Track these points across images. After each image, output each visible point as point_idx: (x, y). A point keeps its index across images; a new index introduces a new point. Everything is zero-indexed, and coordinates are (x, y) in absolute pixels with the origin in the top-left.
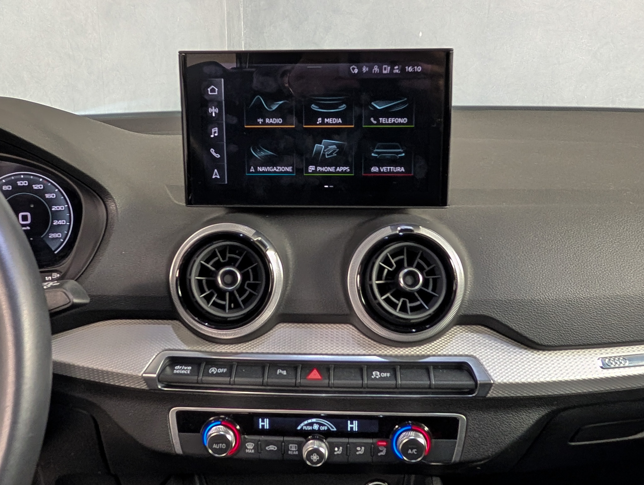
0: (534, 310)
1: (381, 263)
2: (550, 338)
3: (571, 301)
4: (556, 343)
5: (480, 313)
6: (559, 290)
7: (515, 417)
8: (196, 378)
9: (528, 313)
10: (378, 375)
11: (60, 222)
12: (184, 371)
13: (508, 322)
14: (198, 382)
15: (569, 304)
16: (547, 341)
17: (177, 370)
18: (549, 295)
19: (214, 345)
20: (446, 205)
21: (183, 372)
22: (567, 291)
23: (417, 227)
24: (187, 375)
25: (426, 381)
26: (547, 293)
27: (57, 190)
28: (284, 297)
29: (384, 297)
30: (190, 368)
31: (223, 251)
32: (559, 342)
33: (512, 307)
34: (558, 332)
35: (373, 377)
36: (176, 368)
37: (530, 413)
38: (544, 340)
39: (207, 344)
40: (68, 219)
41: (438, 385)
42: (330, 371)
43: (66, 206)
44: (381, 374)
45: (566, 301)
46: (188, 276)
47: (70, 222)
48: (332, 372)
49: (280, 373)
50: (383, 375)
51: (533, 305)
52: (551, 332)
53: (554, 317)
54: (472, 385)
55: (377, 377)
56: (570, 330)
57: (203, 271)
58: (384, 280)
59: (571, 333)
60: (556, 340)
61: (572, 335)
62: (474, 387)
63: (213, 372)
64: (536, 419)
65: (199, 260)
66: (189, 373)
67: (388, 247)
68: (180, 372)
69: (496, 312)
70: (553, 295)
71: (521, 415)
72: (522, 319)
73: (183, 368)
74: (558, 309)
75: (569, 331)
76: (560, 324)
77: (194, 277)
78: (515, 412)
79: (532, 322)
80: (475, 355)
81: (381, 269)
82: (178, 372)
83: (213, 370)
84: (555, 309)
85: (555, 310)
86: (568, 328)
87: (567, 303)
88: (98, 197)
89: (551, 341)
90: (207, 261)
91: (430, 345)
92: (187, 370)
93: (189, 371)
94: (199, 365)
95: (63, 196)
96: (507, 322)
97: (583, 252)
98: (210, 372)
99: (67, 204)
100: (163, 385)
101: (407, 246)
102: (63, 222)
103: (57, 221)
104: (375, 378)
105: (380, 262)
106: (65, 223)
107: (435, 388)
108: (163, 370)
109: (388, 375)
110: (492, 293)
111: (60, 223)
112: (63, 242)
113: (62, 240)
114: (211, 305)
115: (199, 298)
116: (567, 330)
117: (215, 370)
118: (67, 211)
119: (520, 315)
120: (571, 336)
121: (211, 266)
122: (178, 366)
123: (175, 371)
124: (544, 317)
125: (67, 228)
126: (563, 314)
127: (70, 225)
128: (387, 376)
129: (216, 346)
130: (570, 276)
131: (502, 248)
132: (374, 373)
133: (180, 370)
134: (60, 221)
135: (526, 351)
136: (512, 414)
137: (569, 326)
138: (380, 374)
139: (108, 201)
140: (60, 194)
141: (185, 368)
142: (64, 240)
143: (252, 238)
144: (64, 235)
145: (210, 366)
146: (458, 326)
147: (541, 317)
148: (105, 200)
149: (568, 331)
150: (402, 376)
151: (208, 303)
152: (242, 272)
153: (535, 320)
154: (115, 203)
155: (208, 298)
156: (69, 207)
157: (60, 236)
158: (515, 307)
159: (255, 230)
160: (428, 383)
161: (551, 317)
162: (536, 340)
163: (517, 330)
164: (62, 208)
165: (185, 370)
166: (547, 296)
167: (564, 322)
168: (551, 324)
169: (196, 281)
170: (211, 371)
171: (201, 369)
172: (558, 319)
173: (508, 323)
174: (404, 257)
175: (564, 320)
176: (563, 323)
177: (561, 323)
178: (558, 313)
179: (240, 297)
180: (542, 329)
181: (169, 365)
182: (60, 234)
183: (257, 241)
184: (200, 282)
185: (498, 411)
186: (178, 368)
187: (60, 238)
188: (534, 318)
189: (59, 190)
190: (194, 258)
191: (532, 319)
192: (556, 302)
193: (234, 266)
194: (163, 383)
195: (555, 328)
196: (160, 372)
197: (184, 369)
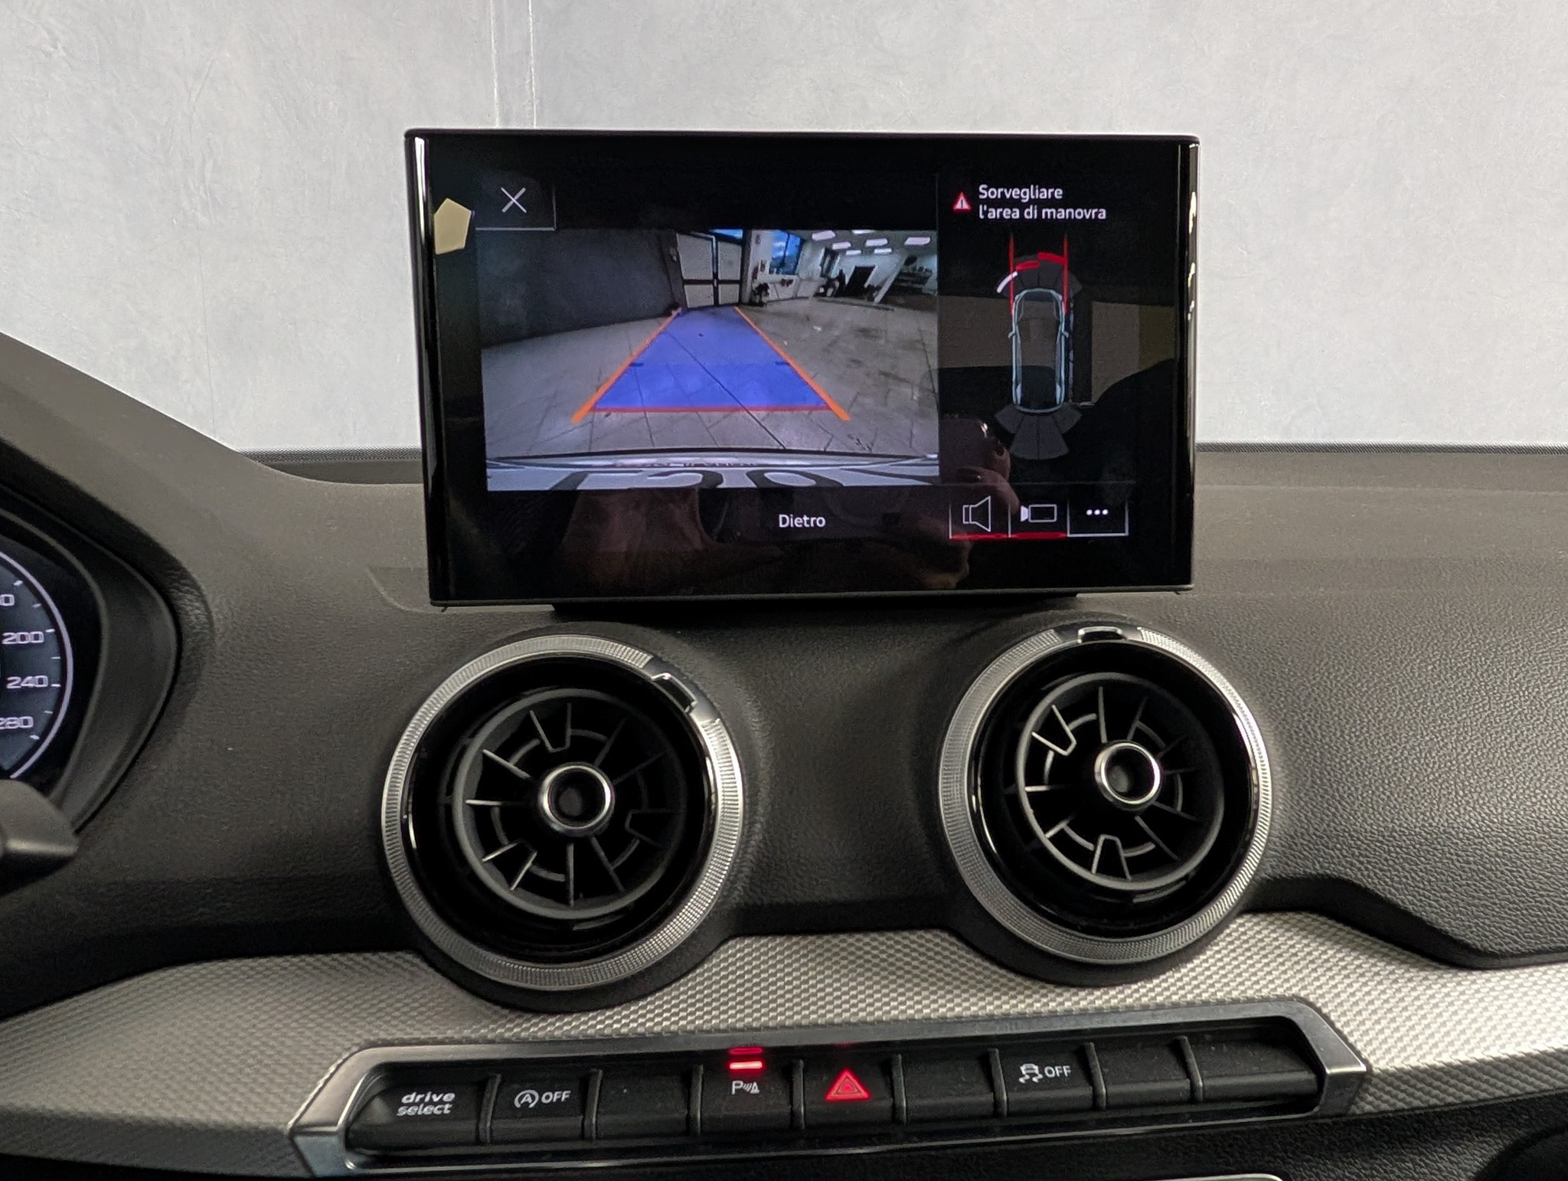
0: (1457, 854)
1: (1035, 734)
2: (1506, 931)
3: (1548, 826)
4: (1522, 945)
5: (1315, 869)
6: (1514, 797)
7: (1421, 1167)
8: (469, 1126)
9: (1443, 864)
10: (1035, 1075)
11: (30, 682)
12: (431, 1108)
13: (1393, 891)
14: (478, 1137)
15: (1545, 833)
16: (1499, 940)
17: (409, 1105)
18: (1491, 811)
19: (528, 1020)
20: (1189, 582)
21: (427, 1110)
22: (1534, 800)
23: (1132, 627)
24: (442, 1117)
25: (1178, 1080)
26: (1485, 807)
27: (19, 583)
28: (746, 852)
29: (1051, 833)
30: (449, 1097)
31: (553, 716)
32: (1528, 943)
33: (1401, 847)
34: (1524, 912)
35: (1022, 1080)
36: (404, 1100)
37: (1460, 1154)
38: (1491, 938)
39: (505, 1016)
40: (55, 670)
41: (1213, 1088)
42: (895, 1074)
43: (51, 631)
44: (1046, 1069)
45: (1536, 826)
46: (443, 799)
47: (63, 681)
48: (899, 1076)
49: (740, 1091)
50: (1050, 1072)
51: (1455, 841)
52: (1506, 913)
53: (1511, 871)
54: (1309, 1081)
55: (1035, 1079)
56: (1554, 907)
57: (491, 780)
58: (1049, 784)
59: (1555, 914)
60: (1520, 935)
61: (1558, 920)
62: (1315, 1087)
63: (527, 1104)
64: (1475, 1169)
65: (479, 746)
66: (446, 1111)
67: (1052, 689)
68: (420, 1113)
69: (1358, 865)
70: (1500, 810)
71: (1436, 1162)
72: (1429, 881)
73: (427, 1099)
74: (1517, 850)
75: (1551, 908)
76: (1526, 889)
77: (463, 800)
78: (1421, 1153)
79: (1454, 888)
80: (1303, 994)
81: (1037, 752)
82: (411, 1111)
83: (528, 1097)
84: (1509, 849)
85: (1510, 852)
86: (1548, 899)
87: (1538, 832)
88: (149, 586)
89: (1508, 940)
90: (505, 751)
91: (1178, 975)
92: (439, 1103)
93: (447, 1106)
94: (481, 1086)
95: (41, 599)
96: (1390, 893)
97: (1551, 699)
98: (518, 1105)
99: (55, 625)
100: (362, 1159)
101: (1105, 683)
102: (41, 681)
103: (18, 679)
104: (1029, 1081)
105: (1033, 731)
106: (45, 685)
107: (1208, 1101)
108: (362, 1108)
109: (1066, 1070)
110: (1341, 811)
111: (31, 685)
112: (38, 744)
113: (35, 737)
114: (518, 886)
115: (481, 864)
116: (1546, 906)
117: (533, 1098)
118: (53, 645)
119: (1421, 871)
120: (1557, 922)
121: (516, 765)
122: (411, 1093)
123: (402, 1111)
124: (1484, 873)
125: (51, 700)
126: (1532, 863)
127: (62, 690)
128: (1062, 1074)
129: (534, 1021)
130: (1533, 760)
131: (1348, 692)
132: (1023, 1068)
133: (418, 1104)
134: (29, 678)
135: (1439, 972)
136: (1412, 1160)
137: (1548, 896)
138: (1042, 1072)
139: (181, 598)
140: (31, 597)
141: (436, 1099)
142: (43, 736)
143: (646, 673)
144: (43, 722)
145: (516, 1086)
146: (1247, 917)
147: (1477, 872)
148: (175, 594)
149: (1549, 910)
150: (1106, 1070)
151: (510, 882)
152: (619, 780)
153: (1464, 882)
154: (205, 602)
155: (507, 867)
156: (58, 633)
157: (30, 726)
158: (1408, 848)
159: (649, 653)
160: (1185, 1084)
161: (1502, 873)
162: (1471, 939)
163: (1418, 915)
164: (36, 637)
165: (435, 1104)
166: (1486, 814)
167: (1538, 885)
168: (1507, 892)
169: (469, 812)
170: (520, 1099)
171: (488, 1095)
172: (1521, 877)
173: (1395, 895)
174: (1099, 716)
175: (1535, 878)
176: (1535, 888)
177: (1529, 887)
178: (1518, 858)
179: (611, 860)
180: (1482, 905)
181: (382, 1094)
182: (29, 718)
183: (661, 681)
184: (480, 816)
185: (1375, 1155)
186: (411, 1101)
187: (29, 732)
188: (1460, 875)
189: (27, 582)
190: (465, 741)
191: (1453, 879)
192: (1511, 828)
193: (590, 761)
194: (359, 1153)
195: (1514, 902)
196: (351, 1118)
197: (431, 1103)
